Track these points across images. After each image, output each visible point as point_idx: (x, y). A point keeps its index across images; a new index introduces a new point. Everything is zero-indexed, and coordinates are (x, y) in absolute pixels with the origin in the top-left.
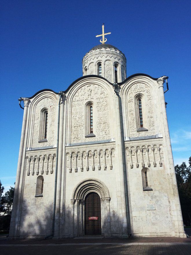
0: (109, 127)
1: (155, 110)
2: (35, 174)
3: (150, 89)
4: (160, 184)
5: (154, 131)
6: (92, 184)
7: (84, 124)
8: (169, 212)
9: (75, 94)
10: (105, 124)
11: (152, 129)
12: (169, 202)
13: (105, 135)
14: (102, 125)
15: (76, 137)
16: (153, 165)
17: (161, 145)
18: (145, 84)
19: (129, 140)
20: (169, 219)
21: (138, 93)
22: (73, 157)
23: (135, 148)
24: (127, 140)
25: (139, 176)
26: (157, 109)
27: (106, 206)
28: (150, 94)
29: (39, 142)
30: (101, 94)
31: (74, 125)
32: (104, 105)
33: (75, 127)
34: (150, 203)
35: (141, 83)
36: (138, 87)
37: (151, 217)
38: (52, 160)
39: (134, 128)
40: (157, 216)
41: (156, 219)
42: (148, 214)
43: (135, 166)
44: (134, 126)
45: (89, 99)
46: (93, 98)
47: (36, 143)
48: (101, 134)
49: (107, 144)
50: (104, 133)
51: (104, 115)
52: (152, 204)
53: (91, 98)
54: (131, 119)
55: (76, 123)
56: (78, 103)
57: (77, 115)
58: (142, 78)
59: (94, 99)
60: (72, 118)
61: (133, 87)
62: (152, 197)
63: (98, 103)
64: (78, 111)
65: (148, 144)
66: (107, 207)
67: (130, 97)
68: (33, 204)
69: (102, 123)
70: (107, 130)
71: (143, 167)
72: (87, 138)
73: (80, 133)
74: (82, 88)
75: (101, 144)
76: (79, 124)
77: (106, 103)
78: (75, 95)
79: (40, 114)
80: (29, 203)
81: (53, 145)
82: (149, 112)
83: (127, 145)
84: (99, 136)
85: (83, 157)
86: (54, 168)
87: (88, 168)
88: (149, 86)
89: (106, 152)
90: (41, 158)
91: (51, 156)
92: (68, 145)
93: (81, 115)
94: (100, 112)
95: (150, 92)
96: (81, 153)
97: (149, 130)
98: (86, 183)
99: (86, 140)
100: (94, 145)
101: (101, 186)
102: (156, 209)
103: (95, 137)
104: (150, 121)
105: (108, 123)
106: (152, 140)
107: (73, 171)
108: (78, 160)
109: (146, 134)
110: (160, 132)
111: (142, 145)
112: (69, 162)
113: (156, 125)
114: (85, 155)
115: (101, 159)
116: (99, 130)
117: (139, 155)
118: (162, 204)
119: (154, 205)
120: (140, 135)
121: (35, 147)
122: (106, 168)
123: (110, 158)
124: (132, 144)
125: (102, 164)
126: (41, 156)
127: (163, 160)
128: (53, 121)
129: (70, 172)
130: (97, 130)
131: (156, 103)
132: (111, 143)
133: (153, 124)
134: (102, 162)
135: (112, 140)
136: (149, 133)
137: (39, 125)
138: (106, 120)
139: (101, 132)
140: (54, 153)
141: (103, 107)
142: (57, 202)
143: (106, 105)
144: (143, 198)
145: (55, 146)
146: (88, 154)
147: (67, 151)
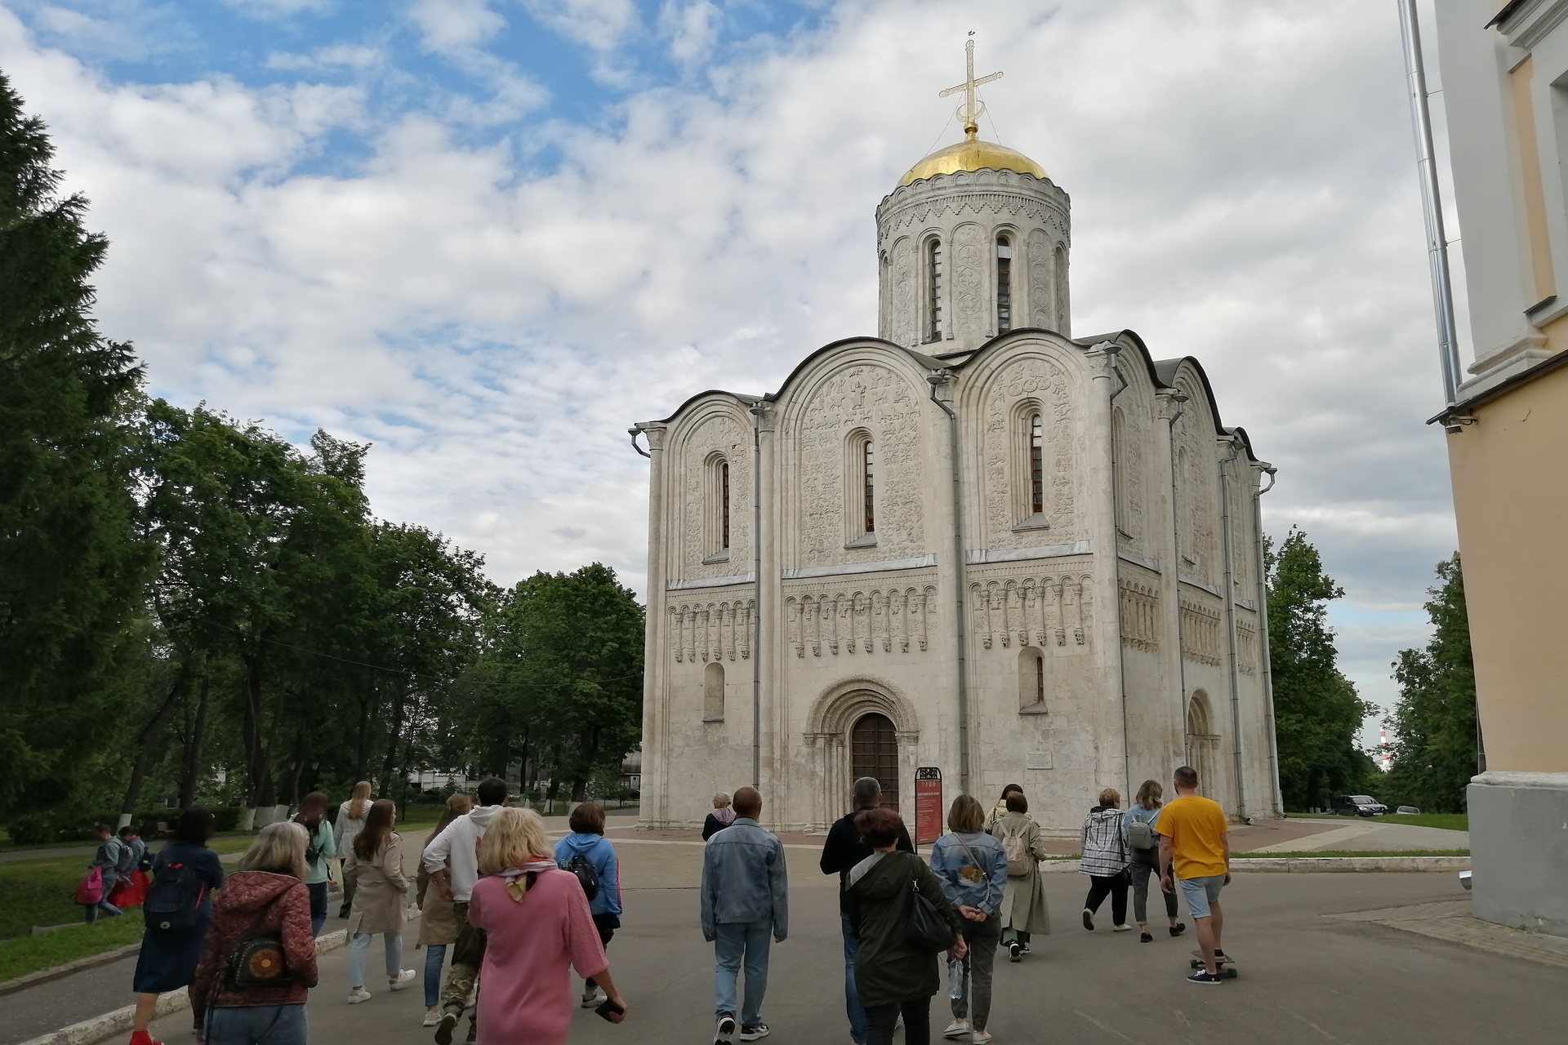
0: (920, 516)
1: (1077, 460)
2: (699, 658)
3: (1066, 381)
5: (1069, 529)
6: (865, 693)
7: (840, 507)
9: (810, 402)
10: (908, 506)
11: (1064, 524)
12: (1096, 748)
13: (907, 543)
14: (899, 511)
15: (817, 546)
16: (1056, 641)
17: (1087, 577)
18: (1051, 363)
19: (983, 560)
21: (1025, 395)
22: (806, 610)
23: (1002, 587)
24: (976, 560)
25: (1011, 673)
26: (1084, 455)
27: (906, 754)
28: (1065, 400)
29: (705, 563)
30: (897, 402)
31: (808, 508)
32: (906, 439)
33: (814, 516)
34: (1038, 750)
35: (1034, 359)
36: (1026, 375)
37: (1039, 787)
38: (745, 618)
39: (1002, 520)
40: (1058, 787)
42: (1028, 780)
43: (997, 643)
44: (1005, 513)
45: (857, 418)
46: (869, 415)
47: (696, 566)
48: (895, 538)
49: (912, 573)
50: (904, 536)
51: (906, 474)
52: (1043, 753)
53: (863, 416)
54: (995, 489)
55: (816, 502)
56: (820, 435)
57: (819, 475)
59: (874, 419)
60: (802, 487)
61: (1009, 374)
62: (1046, 734)
63: (886, 432)
64: (821, 460)
65: (1043, 576)
67: (993, 412)
69: (899, 502)
70: (916, 526)
71: (1022, 645)
72: (852, 552)
73: (828, 534)
74: (834, 379)
75: (894, 574)
76: (825, 504)
77: (913, 434)
78: (812, 406)
79: (701, 473)
80: (687, 736)
81: (747, 573)
82: (1058, 463)
83: (976, 577)
84: (890, 545)
85: (837, 613)
86: (752, 643)
87: (854, 646)
88: (1063, 369)
89: (909, 596)
90: (711, 612)
91: (739, 606)
92: (790, 575)
93: (829, 473)
94: (894, 466)
95: (1066, 391)
96: (832, 599)
97: (1052, 527)
98: (848, 689)
99: (848, 557)
100: (871, 576)
101: (894, 699)
102: (1055, 766)
103: (877, 549)
104: (1059, 495)
105: (920, 504)
106: (1059, 560)
107: (809, 652)
108: (823, 621)
109: (1043, 538)
110: (1087, 533)
111: (1025, 577)
112: (795, 624)
113: (1076, 510)
114: (843, 605)
115: (893, 618)
116: (890, 526)
117: (1012, 610)
118: (1074, 752)
119: (1049, 757)
120: (1023, 544)
121: (692, 578)
122: (907, 645)
123: (919, 616)
124: (991, 574)
125: (896, 632)
126: (711, 605)
127: (1088, 623)
128: (743, 495)
129: (800, 656)
130: (884, 527)
131: (1082, 435)
132: (926, 571)
133: (1068, 507)
134: (896, 628)
135: (928, 560)
136: (1052, 537)
137: (702, 508)
138: (912, 492)
139: (895, 533)
140: (749, 598)
141: (901, 446)
142: (762, 739)
143: (914, 441)
144: (1019, 736)
145: (751, 577)
146: (850, 603)
147: (788, 592)
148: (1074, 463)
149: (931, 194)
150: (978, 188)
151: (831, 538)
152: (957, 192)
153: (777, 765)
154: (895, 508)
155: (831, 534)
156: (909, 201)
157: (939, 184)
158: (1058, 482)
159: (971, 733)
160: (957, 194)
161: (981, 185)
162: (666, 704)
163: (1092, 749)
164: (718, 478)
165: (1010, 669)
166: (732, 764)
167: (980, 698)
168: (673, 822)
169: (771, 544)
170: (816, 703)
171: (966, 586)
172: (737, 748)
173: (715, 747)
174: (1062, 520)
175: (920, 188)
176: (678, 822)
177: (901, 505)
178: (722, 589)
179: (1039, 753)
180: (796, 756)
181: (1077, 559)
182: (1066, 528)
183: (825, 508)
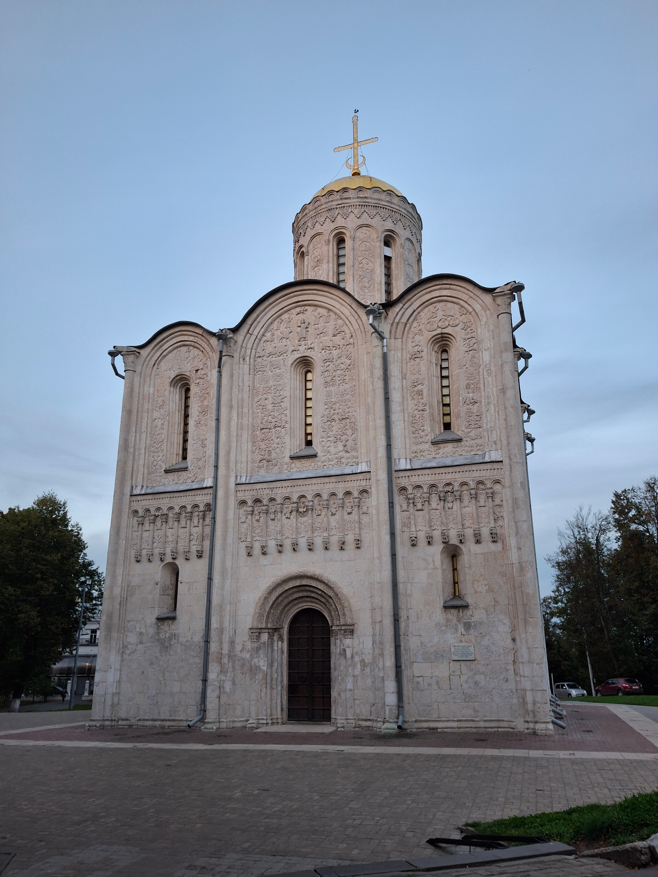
0: (354, 430)
1: (484, 383)
2: (156, 559)
3: (472, 319)
4: (491, 590)
5: (479, 441)
6: (307, 588)
7: (286, 422)
8: (511, 667)
9: (263, 335)
10: (344, 422)
11: (474, 437)
12: (514, 640)
13: (343, 454)
14: (336, 426)
15: (266, 457)
16: (473, 540)
17: (496, 482)
18: (458, 304)
19: (409, 467)
20: (512, 685)
21: (439, 331)
22: (256, 512)
23: (425, 490)
24: (403, 466)
25: (435, 569)
26: (490, 379)
27: (342, 647)
28: (473, 335)
29: (167, 471)
30: (334, 336)
31: (259, 423)
32: (343, 366)
33: (264, 430)
34: (461, 641)
35: (446, 301)
36: (440, 314)
37: (464, 678)
38: (201, 521)
39: (423, 434)
40: (481, 678)
41: (476, 683)
42: (454, 671)
43: (422, 542)
44: (425, 428)
45: (302, 348)
46: (312, 346)
47: (158, 474)
48: (332, 450)
49: (348, 478)
50: (341, 447)
51: (342, 395)
52: (466, 644)
53: (306, 347)
54: (416, 407)
55: (266, 418)
56: (271, 362)
57: (270, 396)
58: (451, 286)
59: (316, 349)
60: (255, 406)
61: (425, 314)
62: (468, 626)
63: (325, 361)
64: (271, 383)
65: (460, 480)
66: (344, 650)
67: (414, 344)
68: (151, 638)
69: (337, 419)
70: (350, 438)
71: (443, 542)
72: (297, 462)
73: (276, 446)
74: (283, 317)
75: (333, 479)
76: (274, 420)
77: (348, 362)
78: (264, 338)
79: (167, 393)
80: (141, 634)
81: (203, 480)
82: (468, 386)
83: (404, 482)
84: (328, 456)
85: (283, 514)
86: (207, 544)
87: (297, 545)
88: (471, 310)
89: (345, 499)
90: (171, 515)
91: (196, 509)
92: (243, 481)
93: (278, 394)
94: (332, 388)
95: (472, 328)
96: (279, 502)
97: (464, 439)
98: (291, 585)
99: (293, 465)
100: (313, 481)
101: (331, 594)
102: (478, 657)
103: (317, 459)
104: (469, 413)
105: (353, 420)
106: (474, 467)
107: (257, 551)
108: (270, 522)
109: (457, 449)
110: (496, 444)
111: (445, 481)
112: (245, 525)
113: (485, 425)
114: (289, 507)
115: (332, 519)
116: (329, 439)
117: (433, 511)
118: (493, 644)
119: (472, 649)
120: (441, 454)
121: (154, 485)
122: (343, 543)
123: (355, 516)
124: (416, 479)
125: (333, 532)
126: (171, 508)
127: (500, 523)
128: (204, 412)
129: (249, 555)
130: (323, 439)
131: (488, 362)
132: (360, 477)
133: (477, 422)
134: (334, 528)
135: (363, 467)
136: (465, 449)
137: (166, 423)
138: (347, 410)
139: (332, 445)
140: (205, 502)
141: (338, 372)
142: (213, 634)
143: (349, 367)
144: (444, 628)
145: (209, 482)
146: (296, 505)
147: (241, 496)
148: (482, 385)
149: (340, 202)
150: (373, 201)
151: (278, 449)
152: (358, 202)
153: (225, 660)
154: (333, 423)
155: (278, 446)
156: (324, 206)
157: (346, 195)
158: (468, 402)
159: (402, 625)
160: (358, 204)
161: (374, 199)
162: (124, 602)
163: (509, 641)
164: (181, 400)
165: (434, 565)
166: (182, 660)
167: (409, 592)
168: (123, 720)
169: (228, 453)
170: (262, 599)
171: (395, 490)
172: (187, 644)
173: (166, 644)
174: (472, 434)
175: (332, 198)
176: (127, 720)
177: (338, 421)
178: (182, 494)
179: (463, 644)
180: (241, 651)
181: (489, 466)
182: (476, 441)
183: (273, 424)
